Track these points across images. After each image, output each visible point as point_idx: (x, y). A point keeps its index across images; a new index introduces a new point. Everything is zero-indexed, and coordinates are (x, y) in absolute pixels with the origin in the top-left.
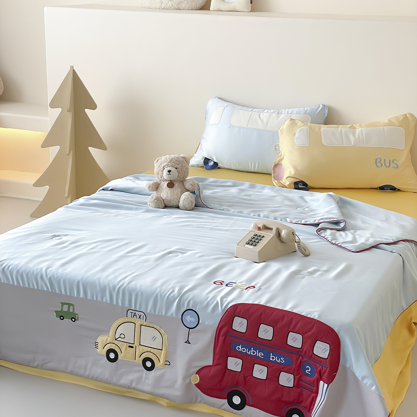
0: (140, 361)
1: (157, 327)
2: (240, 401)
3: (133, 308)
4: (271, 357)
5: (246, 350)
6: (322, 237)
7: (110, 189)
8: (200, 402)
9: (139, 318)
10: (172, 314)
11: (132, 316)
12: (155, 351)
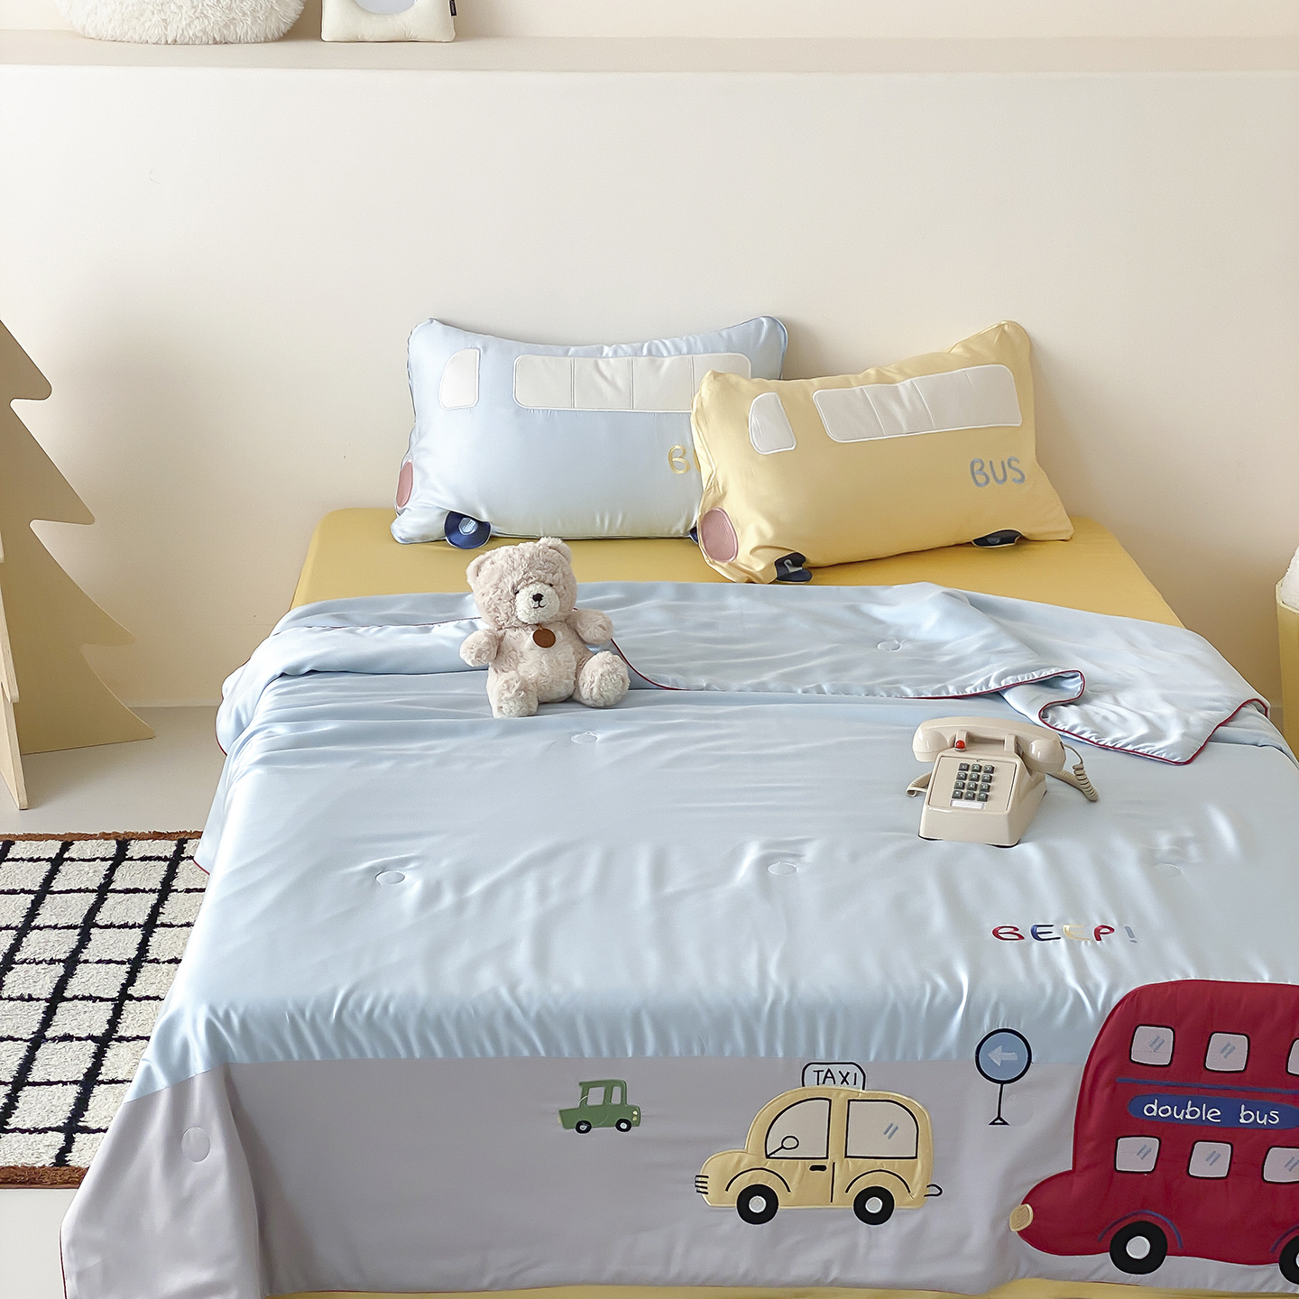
0: (846, 1202)
1: (900, 1096)
2: (1149, 1247)
4: (1243, 1114)
5: (1172, 1110)
7: (307, 669)
9: (842, 1083)
10: (947, 1054)
11: (821, 1081)
12: (895, 1166)
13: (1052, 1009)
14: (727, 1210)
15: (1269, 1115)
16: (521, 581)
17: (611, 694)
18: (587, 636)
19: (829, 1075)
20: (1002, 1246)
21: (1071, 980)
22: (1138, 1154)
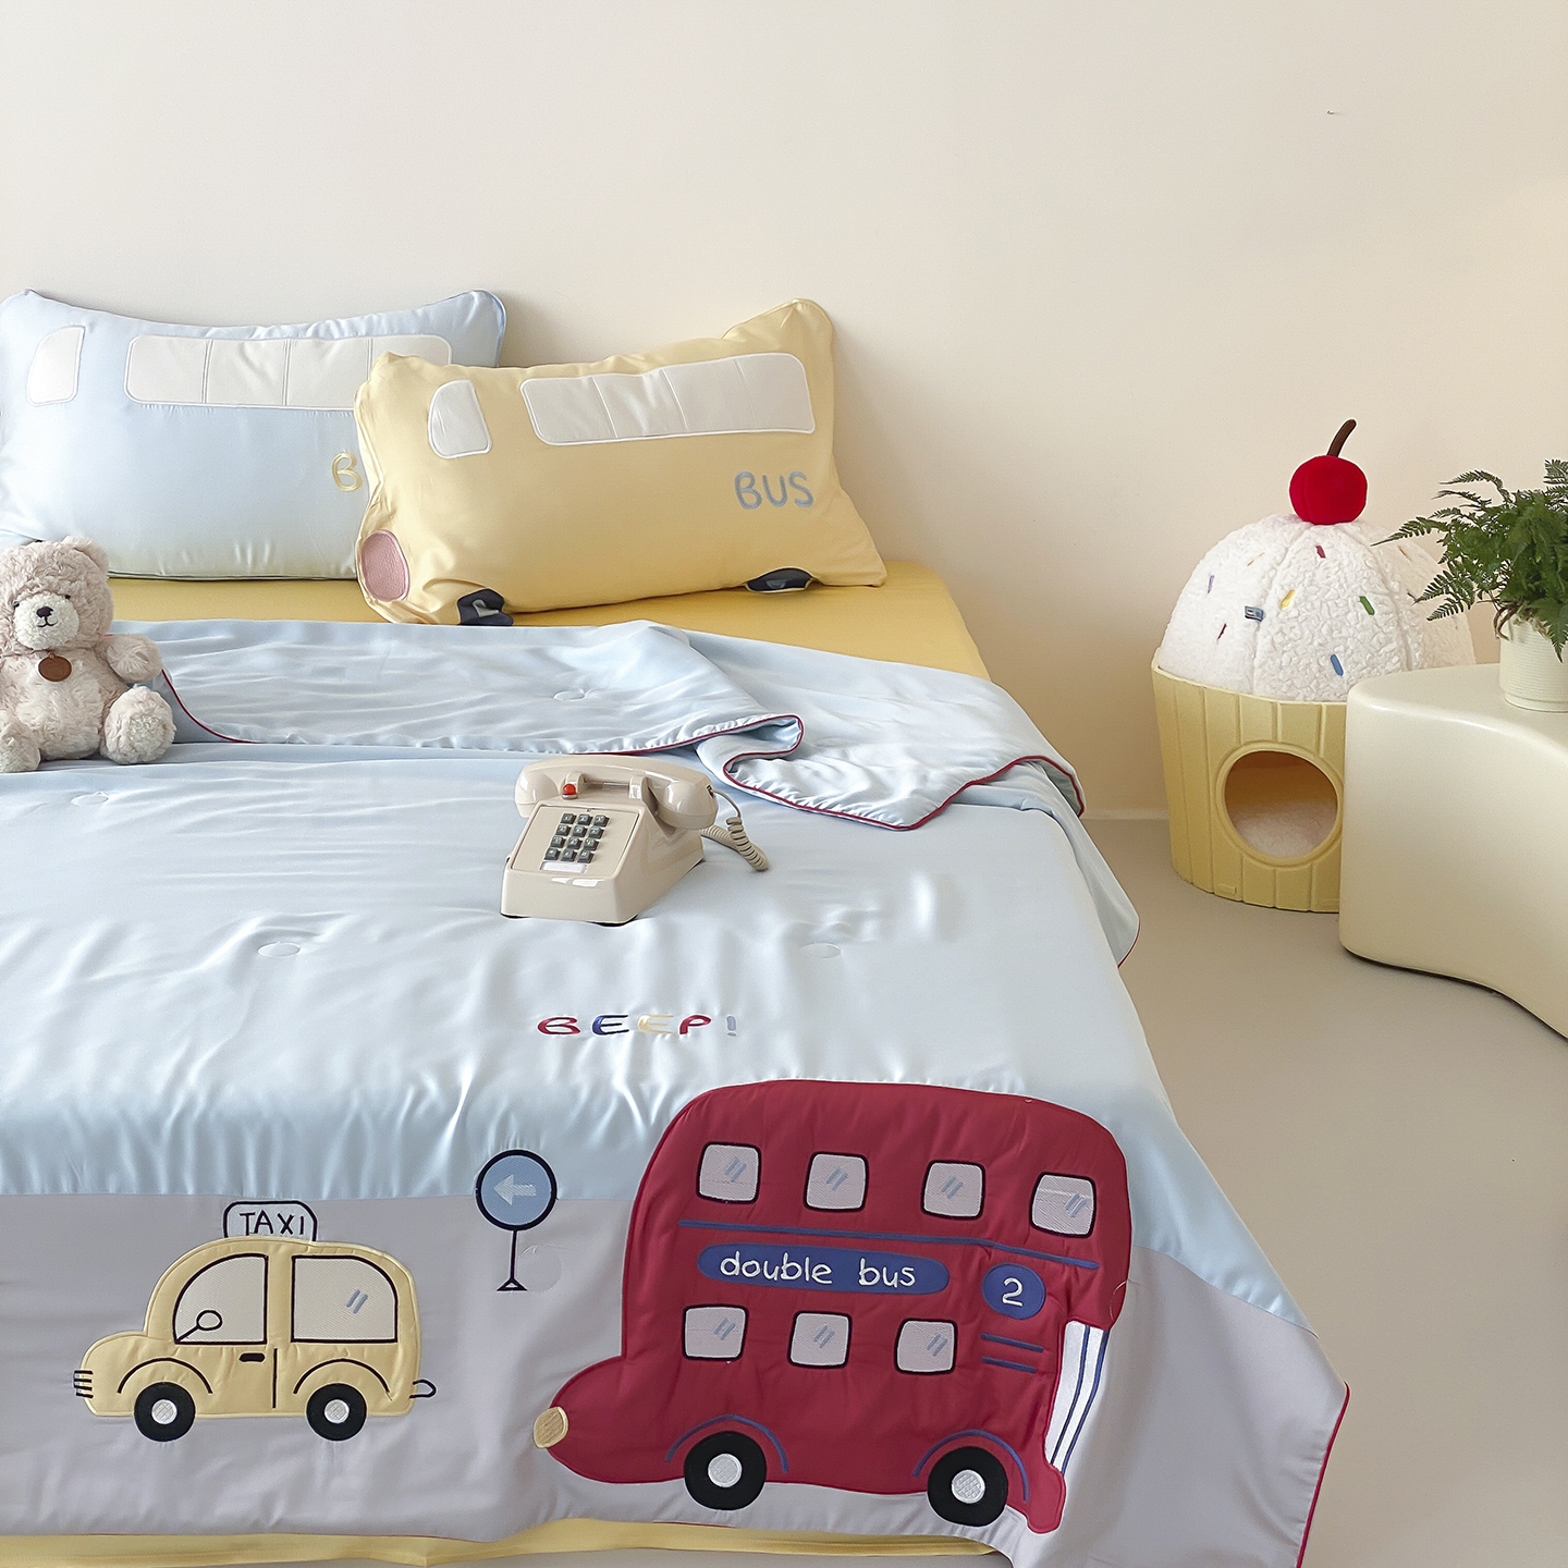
0: (295, 1407)
1: (369, 1250)
2: (740, 1470)
3: (251, 1192)
4: (862, 1272)
5: (762, 1266)
6: (754, 789)
8: (565, 1517)
9: (283, 1232)
10: (434, 1187)
11: (252, 1230)
12: (366, 1353)
13: (585, 1121)
14: (119, 1421)
15: (900, 1274)
16: (23, 589)
17: (147, 743)
18: (120, 668)
19: (263, 1220)
20: (522, 1467)
21: (620, 1085)
22: (716, 1333)
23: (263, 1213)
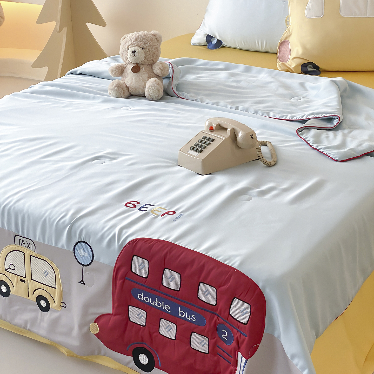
0: (33, 298)
1: (48, 259)
2: (148, 361)
3: (20, 234)
4: (180, 312)
5: (150, 300)
6: (302, 138)
7: (78, 72)
8: (104, 355)
9: (28, 247)
10: (63, 246)
11: (21, 244)
12: (49, 289)
19: (23, 242)
22: (138, 316)
23: (23, 240)
